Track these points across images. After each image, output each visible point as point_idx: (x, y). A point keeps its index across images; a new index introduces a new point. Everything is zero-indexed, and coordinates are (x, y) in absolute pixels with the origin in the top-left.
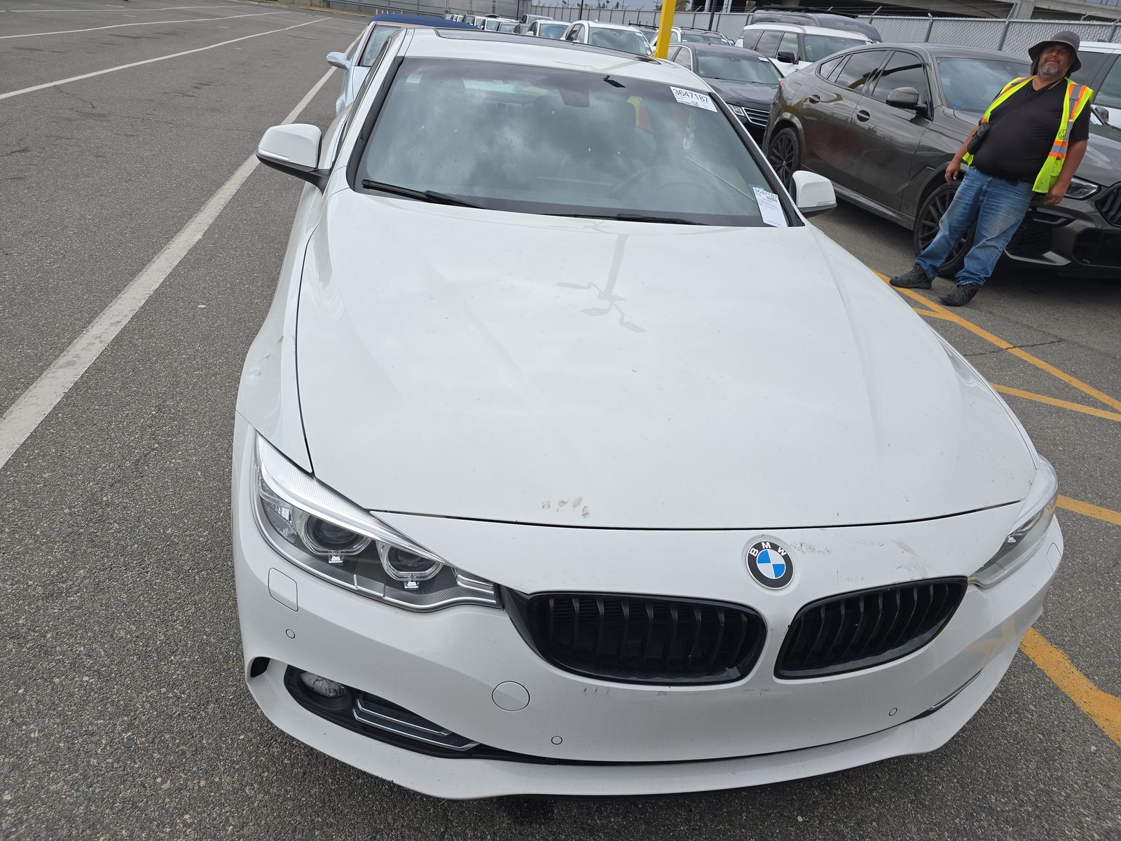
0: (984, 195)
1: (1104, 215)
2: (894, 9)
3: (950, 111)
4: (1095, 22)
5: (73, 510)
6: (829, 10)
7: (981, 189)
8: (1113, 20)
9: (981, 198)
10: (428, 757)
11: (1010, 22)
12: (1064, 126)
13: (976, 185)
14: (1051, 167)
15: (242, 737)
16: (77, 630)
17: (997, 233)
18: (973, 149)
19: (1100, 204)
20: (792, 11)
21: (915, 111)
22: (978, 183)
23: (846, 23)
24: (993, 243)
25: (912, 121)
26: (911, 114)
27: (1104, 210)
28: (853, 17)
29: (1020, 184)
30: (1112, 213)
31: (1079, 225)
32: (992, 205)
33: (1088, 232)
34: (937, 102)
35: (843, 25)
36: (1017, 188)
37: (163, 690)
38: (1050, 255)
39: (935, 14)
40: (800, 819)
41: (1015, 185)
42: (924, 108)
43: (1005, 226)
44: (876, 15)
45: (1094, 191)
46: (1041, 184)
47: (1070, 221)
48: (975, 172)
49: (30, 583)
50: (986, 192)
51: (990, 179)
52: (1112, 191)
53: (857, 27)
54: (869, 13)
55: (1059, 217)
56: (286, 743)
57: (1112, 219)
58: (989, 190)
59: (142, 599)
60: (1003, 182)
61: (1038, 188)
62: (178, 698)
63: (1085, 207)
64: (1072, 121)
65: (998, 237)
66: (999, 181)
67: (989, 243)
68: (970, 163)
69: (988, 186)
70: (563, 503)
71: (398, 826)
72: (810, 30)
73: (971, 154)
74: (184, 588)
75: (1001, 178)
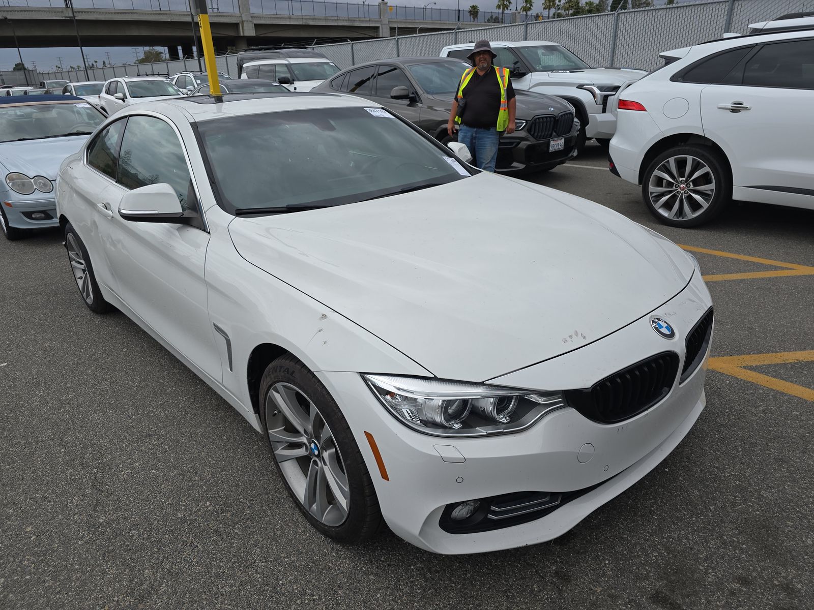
0: (475, 140)
1: (533, 136)
2: (326, 39)
3: (430, 97)
4: (444, 32)
5: (85, 539)
6: (282, 46)
7: (472, 136)
8: (454, 29)
9: (474, 141)
10: (536, 521)
11: (398, 39)
12: (503, 92)
13: (469, 135)
14: (502, 115)
15: (379, 596)
16: (192, 606)
17: (490, 159)
18: (461, 115)
19: (529, 131)
20: (264, 50)
21: (409, 100)
22: (470, 133)
23: (304, 53)
24: (489, 165)
25: (408, 105)
26: (407, 102)
27: (532, 133)
28: (306, 48)
29: (491, 129)
30: (536, 134)
31: (523, 145)
32: (481, 144)
33: (529, 146)
34: (420, 92)
35: (302, 54)
36: (491, 131)
37: (299, 602)
38: (515, 164)
39: (353, 39)
40: (667, 470)
41: (489, 130)
42: (413, 97)
43: (492, 154)
44: (315, 45)
45: (525, 124)
46: (500, 127)
47: (519, 143)
48: (464, 127)
49: (116, 599)
50: (476, 137)
51: (475, 129)
52: (533, 122)
53: (311, 54)
54: (311, 44)
55: (513, 143)
56: (407, 583)
57: (537, 137)
58: (477, 136)
59: (215, 563)
60: (482, 130)
61: (499, 129)
62: (314, 600)
63: (523, 134)
64: (506, 88)
65: (491, 161)
66: (480, 130)
67: (487, 166)
68: (460, 122)
69: (476, 134)
70: (571, 336)
71: (512, 583)
72: (293, 61)
73: (459, 117)
74: (236, 542)
75: (481, 128)
